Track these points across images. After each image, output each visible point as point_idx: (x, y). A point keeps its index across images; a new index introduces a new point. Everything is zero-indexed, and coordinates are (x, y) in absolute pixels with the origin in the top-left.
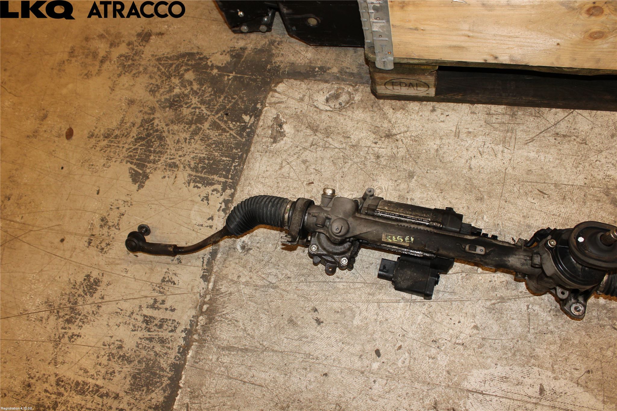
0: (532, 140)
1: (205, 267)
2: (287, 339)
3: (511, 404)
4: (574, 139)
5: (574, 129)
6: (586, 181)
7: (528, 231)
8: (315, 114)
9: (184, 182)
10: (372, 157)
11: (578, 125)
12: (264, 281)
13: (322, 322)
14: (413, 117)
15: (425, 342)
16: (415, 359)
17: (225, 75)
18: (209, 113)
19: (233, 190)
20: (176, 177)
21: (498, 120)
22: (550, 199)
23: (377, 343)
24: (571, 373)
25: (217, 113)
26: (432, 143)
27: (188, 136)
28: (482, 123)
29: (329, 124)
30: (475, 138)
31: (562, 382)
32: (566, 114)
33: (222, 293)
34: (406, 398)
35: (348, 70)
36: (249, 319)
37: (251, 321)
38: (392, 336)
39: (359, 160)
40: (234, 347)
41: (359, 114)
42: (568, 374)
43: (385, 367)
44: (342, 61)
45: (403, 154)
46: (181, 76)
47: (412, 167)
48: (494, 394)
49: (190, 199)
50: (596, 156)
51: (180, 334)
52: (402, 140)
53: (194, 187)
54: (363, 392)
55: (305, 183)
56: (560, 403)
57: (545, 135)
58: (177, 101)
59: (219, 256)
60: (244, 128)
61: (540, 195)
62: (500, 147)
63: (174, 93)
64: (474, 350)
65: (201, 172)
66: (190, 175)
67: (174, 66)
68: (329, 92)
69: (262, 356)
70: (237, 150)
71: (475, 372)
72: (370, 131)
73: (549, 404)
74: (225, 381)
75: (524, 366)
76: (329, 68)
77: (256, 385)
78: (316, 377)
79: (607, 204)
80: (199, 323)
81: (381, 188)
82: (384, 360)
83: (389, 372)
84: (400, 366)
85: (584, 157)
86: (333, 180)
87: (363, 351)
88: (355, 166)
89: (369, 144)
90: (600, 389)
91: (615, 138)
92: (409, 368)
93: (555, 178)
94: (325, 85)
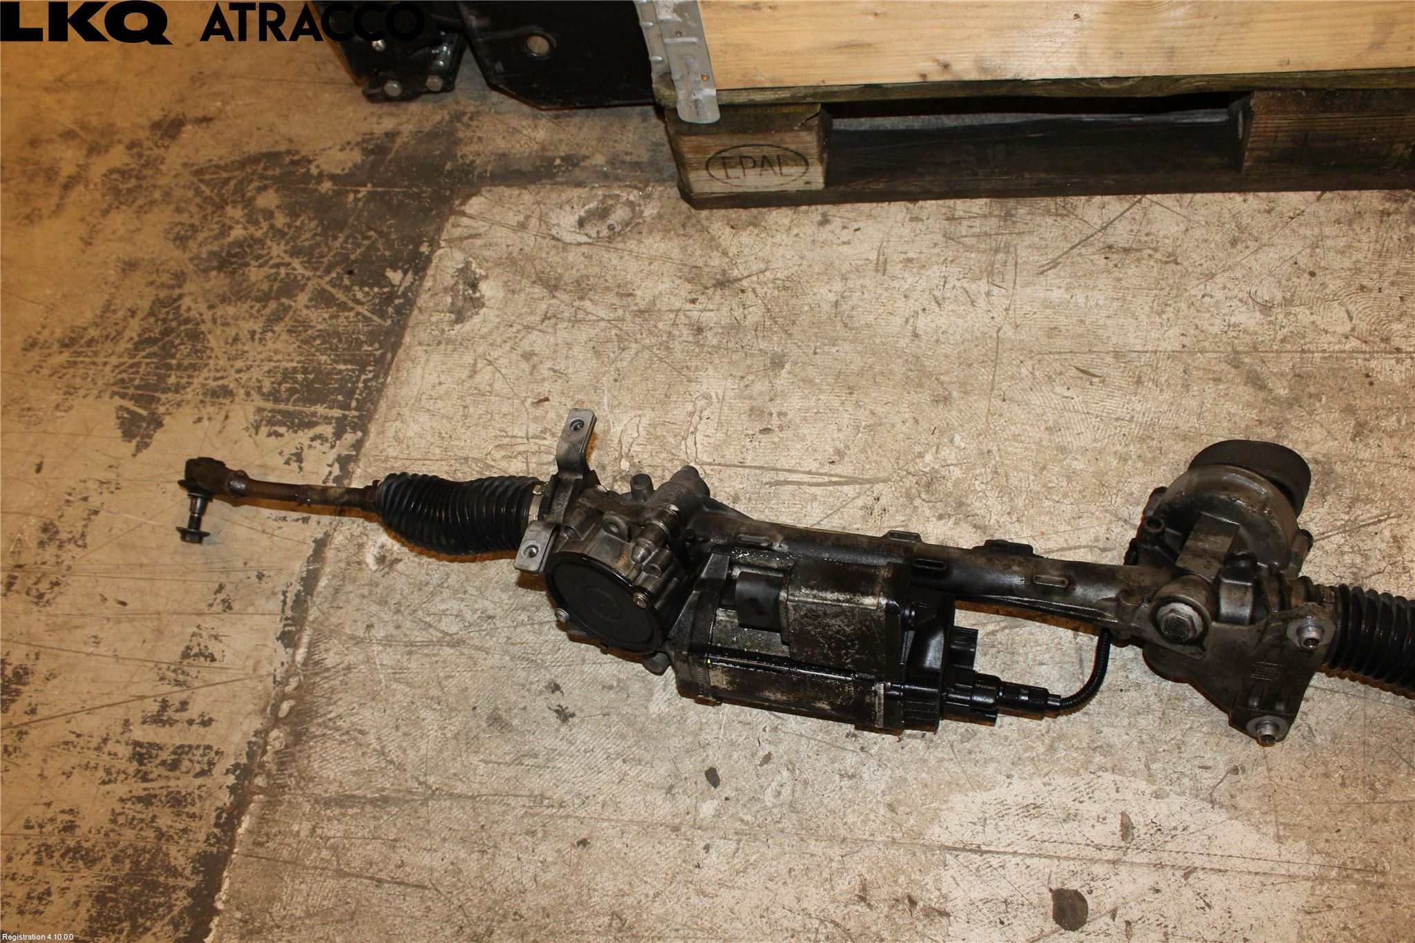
0: (1055, 264)
1: (289, 613)
2: (486, 762)
3: (1054, 870)
4: (1150, 256)
5: (1147, 235)
6: (1186, 341)
7: (1060, 461)
8: (553, 252)
9: (245, 425)
10: (685, 332)
11: (1157, 226)
12: (431, 630)
13: (573, 715)
14: (778, 239)
15: (827, 739)
16: (806, 782)
17: (348, 192)
18: (308, 273)
19: (360, 434)
20: (227, 417)
21: (974, 230)
22: (1107, 386)
23: (711, 752)
24: (1194, 778)
25: (328, 271)
26: (824, 291)
27: (258, 327)
28: (939, 238)
29: (584, 272)
30: (922, 271)
31: (1174, 802)
32: (1126, 206)
33: (328, 670)
34: (789, 881)
35: (628, 158)
36: (392, 724)
37: (397, 728)
38: (745, 734)
39: (654, 340)
40: (354, 796)
41: (655, 244)
42: (1185, 780)
43: (732, 810)
44: (616, 141)
45: (756, 319)
46: (249, 203)
47: (779, 344)
48: (1009, 849)
49: (257, 462)
50: (1202, 286)
51: (221, 780)
52: (754, 291)
53: (269, 435)
54: (679, 877)
55: (529, 401)
56: (1174, 854)
57: (1083, 251)
58: (236, 255)
59: (323, 583)
60: (388, 299)
61: (1081, 378)
62: (983, 286)
63: (231, 239)
64: (952, 746)
65: (287, 401)
66: (260, 410)
67: (233, 183)
68: (584, 205)
69: (423, 811)
70: (371, 345)
71: (957, 800)
72: (680, 278)
73: (1146, 860)
74: (331, 883)
75: (1077, 773)
76: (585, 158)
77: (408, 885)
78: (559, 851)
79: (1238, 385)
80: (269, 748)
81: (707, 397)
82: (728, 792)
83: (742, 820)
84: (769, 804)
85: (1175, 291)
86: (596, 389)
87: (676, 776)
88: (646, 354)
89: (678, 305)
90: (1265, 808)
91: (1239, 247)
92: (792, 807)
93: (1114, 339)
94: (575, 193)
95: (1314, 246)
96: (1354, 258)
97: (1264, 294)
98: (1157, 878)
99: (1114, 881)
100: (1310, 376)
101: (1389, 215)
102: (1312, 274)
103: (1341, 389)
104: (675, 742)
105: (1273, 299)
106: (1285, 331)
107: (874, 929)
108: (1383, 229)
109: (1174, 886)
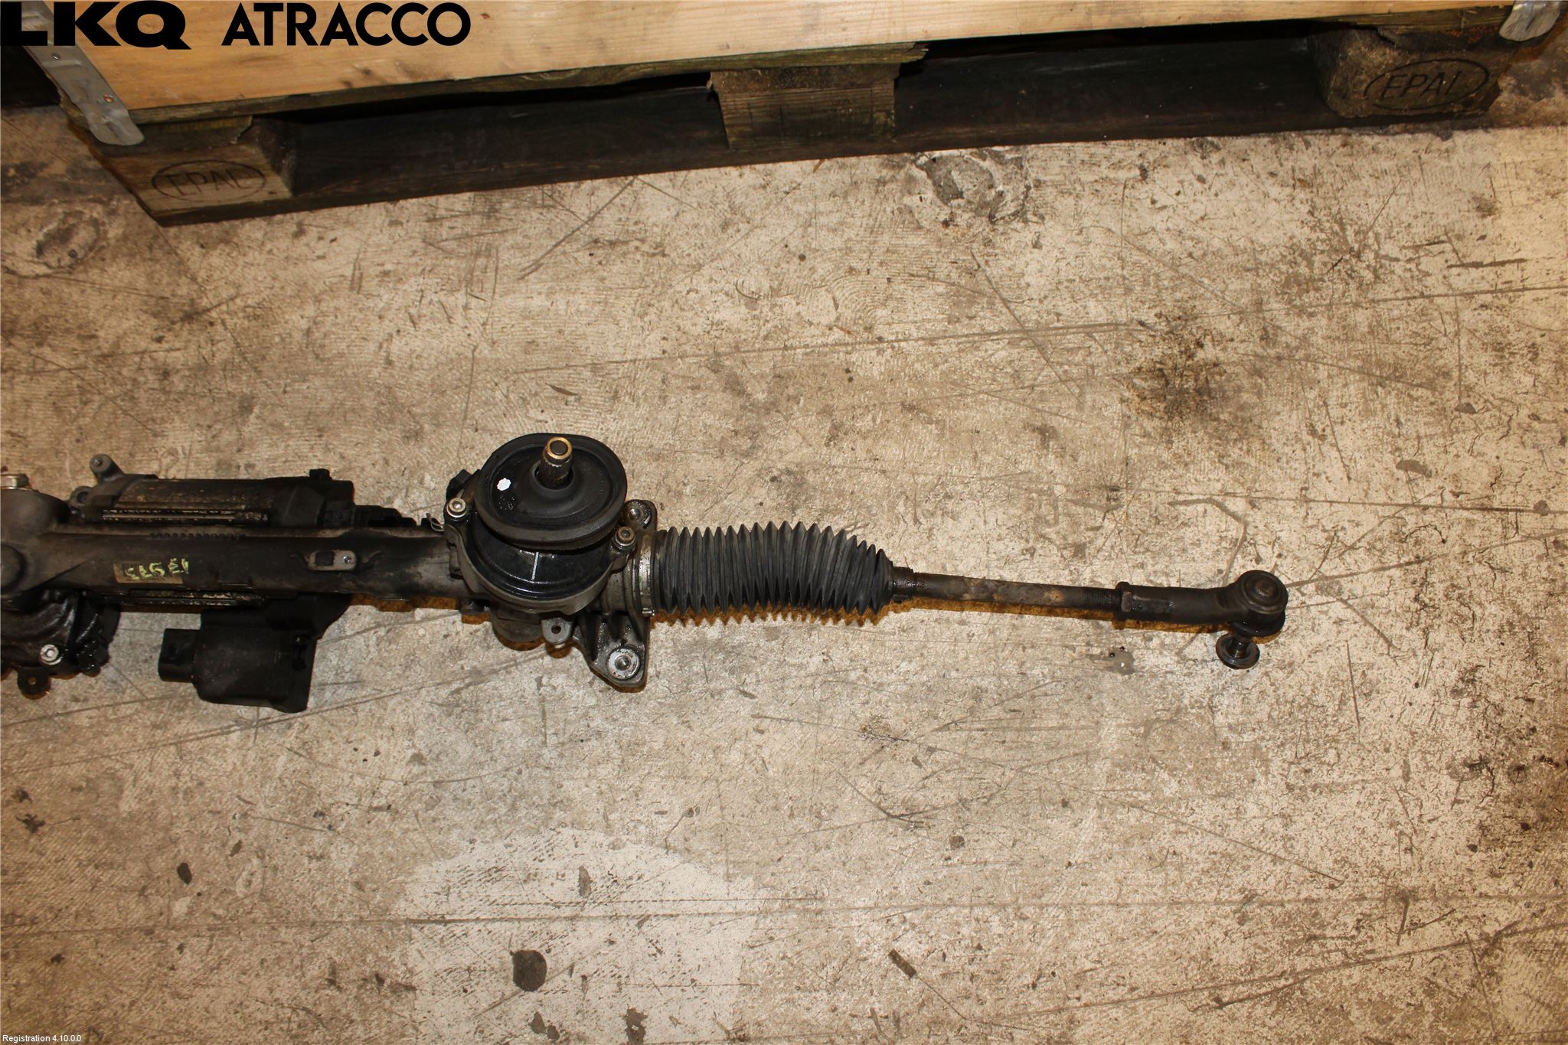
0: (537, 266)
3: (515, 932)
4: (637, 248)
5: (636, 223)
6: (667, 346)
8: (11, 290)
10: (151, 377)
11: (647, 212)
13: (42, 824)
14: (249, 258)
15: (296, 820)
16: (275, 868)
21: (455, 231)
22: (583, 404)
23: (182, 847)
24: (650, 825)
26: (296, 317)
28: (418, 244)
29: (42, 312)
30: (399, 286)
31: (631, 851)
32: (617, 189)
34: (262, 973)
35: (93, 166)
38: (215, 823)
39: (118, 389)
41: (119, 273)
42: (642, 828)
43: (204, 906)
45: (225, 356)
47: (248, 385)
48: (471, 916)
50: (688, 280)
52: (223, 323)
54: (154, 982)
56: (629, 905)
57: (568, 248)
61: (556, 398)
64: (416, 816)
68: (42, 227)
71: (422, 871)
72: (146, 312)
73: (602, 913)
75: (538, 832)
76: (43, 166)
78: (33, 971)
79: (716, 392)
81: (173, 452)
82: (200, 887)
83: (215, 915)
84: (240, 895)
85: (659, 288)
86: (57, 452)
87: (149, 877)
88: (110, 407)
89: (143, 344)
90: (717, 848)
91: (730, 231)
92: (264, 896)
93: (593, 349)
94: (32, 212)
95: (807, 225)
96: (846, 237)
97: (751, 285)
98: (611, 930)
99: (571, 939)
100: (790, 376)
101: (885, 183)
102: (802, 258)
103: (820, 388)
104: (147, 841)
105: (760, 289)
106: (769, 325)
107: (344, 1011)
108: (878, 201)
109: (628, 936)
